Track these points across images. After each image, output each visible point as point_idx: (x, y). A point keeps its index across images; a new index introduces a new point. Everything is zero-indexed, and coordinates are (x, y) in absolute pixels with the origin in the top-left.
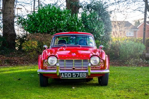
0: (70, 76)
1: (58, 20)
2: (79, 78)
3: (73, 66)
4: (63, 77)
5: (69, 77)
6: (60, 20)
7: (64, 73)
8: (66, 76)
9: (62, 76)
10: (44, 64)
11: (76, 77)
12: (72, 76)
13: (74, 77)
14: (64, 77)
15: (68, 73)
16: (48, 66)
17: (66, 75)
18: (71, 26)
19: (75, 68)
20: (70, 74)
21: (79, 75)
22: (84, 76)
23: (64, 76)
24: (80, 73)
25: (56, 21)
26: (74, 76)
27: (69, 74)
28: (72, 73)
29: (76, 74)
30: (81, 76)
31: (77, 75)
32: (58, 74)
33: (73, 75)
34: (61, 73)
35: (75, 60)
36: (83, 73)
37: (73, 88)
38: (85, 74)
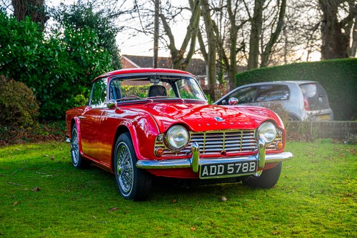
0: (221, 171)
1: (17, 45)
2: (239, 175)
3: (222, 148)
4: (205, 175)
5: (219, 173)
6: (22, 43)
7: (209, 166)
8: (213, 172)
9: (204, 173)
10: (156, 145)
11: (235, 173)
12: (226, 173)
13: (231, 174)
14: (209, 176)
15: (217, 165)
16: (164, 150)
17: (213, 169)
18: (46, 58)
19: (227, 151)
20: (221, 168)
21: (242, 167)
22: (250, 170)
23: (209, 172)
24: (242, 162)
25: (15, 45)
26: (231, 170)
27: (219, 166)
28: (226, 165)
29: (234, 167)
30: (245, 169)
31: (236, 168)
32: (196, 169)
33: (229, 168)
34: (203, 166)
35: (226, 133)
36: (249, 162)
37: (225, 199)
38: (253, 165)
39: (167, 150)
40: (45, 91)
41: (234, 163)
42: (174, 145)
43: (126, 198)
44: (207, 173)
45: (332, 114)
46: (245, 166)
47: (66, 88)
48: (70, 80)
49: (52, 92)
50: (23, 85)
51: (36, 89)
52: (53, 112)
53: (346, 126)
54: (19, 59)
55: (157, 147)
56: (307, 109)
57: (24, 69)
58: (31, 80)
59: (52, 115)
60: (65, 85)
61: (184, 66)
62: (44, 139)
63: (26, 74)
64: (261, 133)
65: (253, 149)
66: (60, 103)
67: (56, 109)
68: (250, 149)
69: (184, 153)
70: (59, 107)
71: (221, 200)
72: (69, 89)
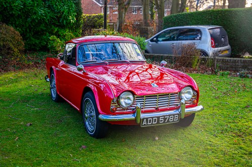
0: (155, 122)
2: (167, 123)
3: (156, 105)
4: (145, 125)
5: (153, 123)
7: (147, 119)
8: (150, 122)
9: (144, 123)
11: (164, 122)
12: (158, 122)
13: (162, 123)
14: (147, 125)
15: (152, 118)
16: (117, 108)
17: (150, 120)
19: (159, 107)
20: (155, 120)
21: (169, 118)
22: (175, 120)
23: (147, 123)
24: (170, 115)
26: (162, 121)
27: (154, 118)
28: (158, 118)
30: (171, 120)
31: (165, 119)
32: (138, 121)
33: (160, 120)
34: (143, 119)
35: (159, 96)
36: (174, 115)
37: (157, 138)
38: (176, 117)
39: (119, 108)
40: (28, 31)
41: (164, 116)
42: (124, 104)
43: (91, 135)
44: (146, 123)
45: (230, 50)
46: (171, 117)
47: (43, 28)
48: (46, 23)
49: (33, 31)
50: (12, 28)
51: (22, 29)
52: (34, 45)
53: (240, 62)
54: (8, 8)
55: (113, 106)
56: (213, 47)
57: (12, 15)
58: (17, 23)
59: (33, 47)
60: (42, 27)
61: (126, 7)
62: (29, 67)
63: (14, 18)
64: (183, 93)
65: (177, 105)
66: (38, 39)
67: (35, 43)
68: (175, 105)
69: (131, 109)
70: (37, 42)
71: (154, 140)
72: (44, 29)
